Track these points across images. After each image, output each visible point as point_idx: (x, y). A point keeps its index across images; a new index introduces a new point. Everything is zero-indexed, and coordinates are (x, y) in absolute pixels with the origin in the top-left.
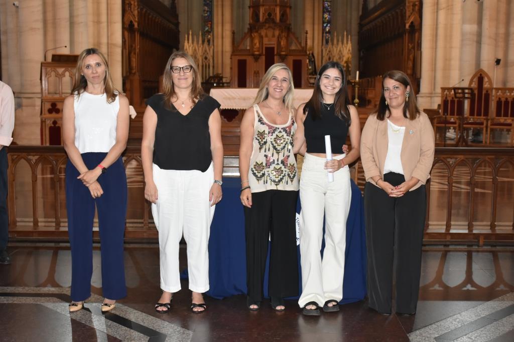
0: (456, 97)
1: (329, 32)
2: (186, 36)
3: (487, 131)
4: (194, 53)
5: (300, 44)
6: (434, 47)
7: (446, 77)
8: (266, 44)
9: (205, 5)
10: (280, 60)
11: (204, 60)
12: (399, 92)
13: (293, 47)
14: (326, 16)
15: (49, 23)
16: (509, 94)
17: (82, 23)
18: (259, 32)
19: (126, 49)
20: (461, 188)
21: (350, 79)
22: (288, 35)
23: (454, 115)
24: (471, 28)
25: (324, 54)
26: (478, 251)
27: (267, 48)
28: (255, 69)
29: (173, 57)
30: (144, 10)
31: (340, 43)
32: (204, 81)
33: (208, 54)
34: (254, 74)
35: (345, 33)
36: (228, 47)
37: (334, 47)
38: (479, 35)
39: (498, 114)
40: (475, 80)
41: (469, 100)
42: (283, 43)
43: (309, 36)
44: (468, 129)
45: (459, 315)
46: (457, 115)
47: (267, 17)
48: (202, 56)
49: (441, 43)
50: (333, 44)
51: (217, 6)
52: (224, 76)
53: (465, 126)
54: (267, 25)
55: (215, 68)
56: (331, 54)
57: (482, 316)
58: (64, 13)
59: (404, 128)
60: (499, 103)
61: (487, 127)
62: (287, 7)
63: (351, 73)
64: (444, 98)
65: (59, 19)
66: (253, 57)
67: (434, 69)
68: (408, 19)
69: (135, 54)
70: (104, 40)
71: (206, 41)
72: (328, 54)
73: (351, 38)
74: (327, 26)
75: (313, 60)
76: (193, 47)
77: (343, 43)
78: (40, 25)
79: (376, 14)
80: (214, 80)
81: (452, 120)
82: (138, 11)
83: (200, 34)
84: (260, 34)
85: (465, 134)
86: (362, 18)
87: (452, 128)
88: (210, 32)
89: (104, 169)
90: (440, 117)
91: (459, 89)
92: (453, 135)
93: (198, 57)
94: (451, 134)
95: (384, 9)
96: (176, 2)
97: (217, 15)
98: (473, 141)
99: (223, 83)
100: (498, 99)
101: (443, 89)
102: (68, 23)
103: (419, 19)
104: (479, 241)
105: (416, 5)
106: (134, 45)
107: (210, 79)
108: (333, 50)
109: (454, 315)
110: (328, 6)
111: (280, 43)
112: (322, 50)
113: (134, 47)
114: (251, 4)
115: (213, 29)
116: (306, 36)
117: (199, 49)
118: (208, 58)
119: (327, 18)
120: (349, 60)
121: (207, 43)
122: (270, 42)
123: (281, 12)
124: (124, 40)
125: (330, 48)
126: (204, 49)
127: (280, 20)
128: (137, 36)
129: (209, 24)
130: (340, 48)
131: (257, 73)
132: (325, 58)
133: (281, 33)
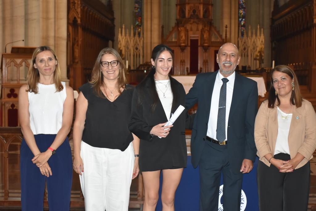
1: (244, 26)
2: (120, 29)
4: (126, 44)
5: (221, 36)
8: (191, 37)
9: (136, 2)
10: (204, 51)
11: (135, 50)
13: (213, 39)
14: (241, 11)
17: (35, 19)
18: (185, 27)
19: (70, 41)
21: (263, 67)
22: (210, 29)
25: (240, 45)
28: (181, 59)
30: (86, 8)
31: (254, 36)
32: (135, 69)
33: (138, 44)
34: (180, 62)
35: (258, 27)
37: (249, 38)
42: (206, 36)
43: (228, 29)
47: (192, 13)
48: (133, 47)
50: (247, 36)
51: (147, 3)
54: (192, 20)
55: (145, 58)
56: (246, 45)
59: (291, 114)
63: (265, 61)
65: (16, 16)
66: (179, 48)
69: (78, 45)
70: (52, 34)
71: (137, 33)
72: (243, 45)
73: (263, 31)
74: (242, 20)
76: (125, 39)
77: (256, 36)
79: (287, 10)
82: (81, 9)
83: (132, 28)
86: (274, 13)
88: (140, 26)
93: (130, 48)
95: (294, 6)
97: (147, 11)
102: (24, 20)
106: (77, 38)
107: (141, 67)
108: (248, 41)
110: (243, 3)
111: (203, 36)
112: (238, 42)
113: (77, 40)
114: (178, 3)
115: (143, 23)
116: (226, 30)
117: (130, 41)
118: (139, 49)
119: (242, 14)
120: (262, 50)
121: (138, 36)
122: (194, 35)
123: (204, 9)
124: (68, 34)
125: (245, 40)
126: (135, 41)
127: (204, 15)
128: (80, 30)
129: (139, 19)
130: (254, 40)
131: (183, 62)
132: (241, 48)
133: (204, 27)
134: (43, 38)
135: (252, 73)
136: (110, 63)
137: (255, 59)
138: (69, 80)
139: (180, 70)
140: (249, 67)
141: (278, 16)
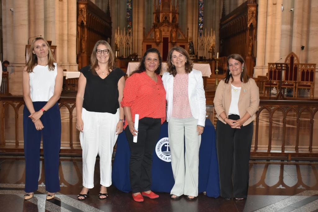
0: (277, 69)
1: (202, 29)
2: (116, 30)
3: (295, 89)
4: (120, 41)
5: (184, 35)
6: (265, 38)
7: (272, 57)
8: (163, 36)
9: (128, 12)
10: (172, 45)
11: (127, 45)
12: (238, 67)
13: (180, 38)
14: (200, 19)
15: (32, 22)
16: (309, 67)
17: (51, 21)
18: (159, 28)
19: (79, 38)
20: (279, 125)
23: (276, 80)
24: (287, 27)
25: (199, 42)
26: (287, 164)
27: (164, 38)
29: (98, 44)
30: (90, 14)
31: (209, 36)
32: (127, 57)
33: (129, 41)
35: (212, 30)
36: (141, 37)
37: (205, 38)
38: (291, 31)
39: (303, 80)
40: (288, 59)
41: (285, 71)
42: (174, 35)
43: (190, 31)
44: (284, 88)
45: (274, 204)
46: (278, 80)
47: (165, 19)
48: (125, 42)
49: (268, 36)
50: (204, 36)
51: (135, 12)
52: (139, 55)
53: (282, 86)
54: (164, 24)
55: (133, 50)
56: (203, 42)
57: (288, 205)
58: (41, 16)
59: (240, 88)
60: (303, 73)
61: (295, 87)
62: (176, 13)
63: (214, 53)
64: (270, 69)
65: (38, 19)
66: (155, 43)
67: (264, 52)
68: (249, 22)
69: (84, 40)
70: (66, 32)
71: (128, 33)
72: (201, 42)
73: (215, 33)
74: (201, 25)
75: (192, 45)
76: (120, 37)
77: (210, 36)
78: (26, 23)
79: (230, 18)
80: (133, 57)
81: (275, 83)
82: (86, 15)
83: (125, 29)
84: (160, 29)
85: (282, 92)
86: (222, 21)
87: (274, 87)
88: (130, 28)
89: (44, 111)
90: (267, 81)
91: (279, 64)
92: (275, 92)
93: (123, 43)
94: (274, 91)
95: (235, 15)
96: (110, 9)
97: (135, 18)
98: (287, 96)
99: (138, 59)
100: (302, 70)
101: (269, 64)
102: (43, 22)
103: (256, 22)
104: (288, 158)
105: (254, 13)
106: (84, 35)
107: (130, 56)
108: (204, 40)
109: (271, 204)
110: (202, 13)
111: (172, 35)
112: (198, 40)
113: (84, 36)
114: (155, 11)
116: (188, 31)
117: (123, 38)
119: (201, 20)
120: (214, 46)
121: (129, 35)
122: (168, 35)
123: (173, 17)
124: (78, 32)
125: (202, 38)
126: (127, 38)
127: (172, 21)
128: (86, 30)
129: (130, 23)
130: (209, 39)
132: (200, 44)
133: (172, 29)
134: (60, 35)
135: (207, 61)
136: (103, 51)
137: (209, 52)
138: (78, 65)
140: (205, 57)
141: (225, 22)
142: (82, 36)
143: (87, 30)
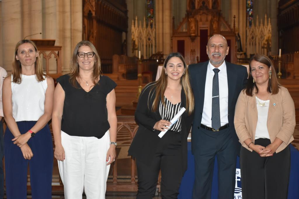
1: (252, 16)
2: (133, 21)
4: (139, 35)
5: (229, 26)
8: (200, 27)
11: (148, 40)
13: (222, 29)
14: (249, 2)
17: (52, 13)
18: (195, 17)
19: (85, 33)
21: (270, 55)
22: (219, 19)
25: (248, 34)
27: (201, 30)
28: (192, 48)
29: (79, 45)
30: (100, 1)
31: (262, 25)
32: (148, 58)
33: (151, 35)
34: (191, 52)
35: (266, 16)
36: (167, 29)
37: (256, 28)
42: (215, 26)
43: (236, 19)
47: (202, 5)
48: (146, 37)
50: (255, 26)
52: (164, 54)
54: (201, 12)
55: (157, 48)
56: (254, 34)
58: (38, 6)
63: (272, 49)
65: (34, 11)
66: (190, 38)
69: (93, 37)
70: (68, 27)
71: (149, 25)
72: (251, 34)
73: (270, 20)
74: (250, 10)
75: (239, 39)
76: (138, 30)
77: (264, 25)
80: (157, 57)
82: (95, 2)
83: (145, 19)
86: (280, 4)
88: (153, 18)
89: (33, 134)
93: (143, 38)
102: (41, 14)
106: (92, 30)
107: (153, 57)
108: (256, 31)
111: (213, 26)
112: (246, 31)
113: (92, 32)
115: (155, 15)
116: (234, 20)
117: (143, 32)
118: (151, 39)
119: (250, 4)
120: (270, 39)
121: (150, 27)
122: (204, 25)
123: (213, 1)
124: (84, 26)
125: (253, 29)
126: (147, 32)
127: (212, 7)
129: (152, 11)
130: (262, 29)
131: (193, 51)
132: (249, 37)
133: (213, 18)
134: (60, 31)
136: (86, 54)
137: (263, 48)
139: (191, 59)
141: (285, 6)
142: (90, 31)
143: (96, 22)
